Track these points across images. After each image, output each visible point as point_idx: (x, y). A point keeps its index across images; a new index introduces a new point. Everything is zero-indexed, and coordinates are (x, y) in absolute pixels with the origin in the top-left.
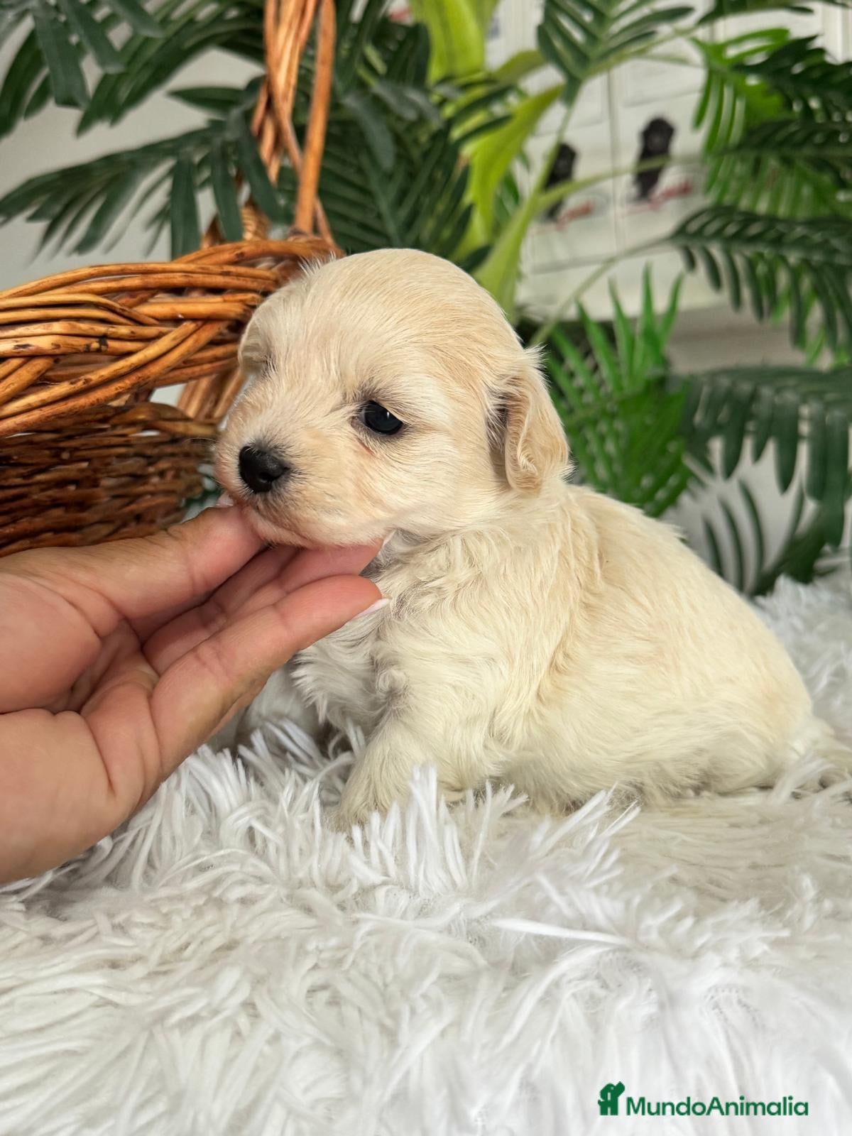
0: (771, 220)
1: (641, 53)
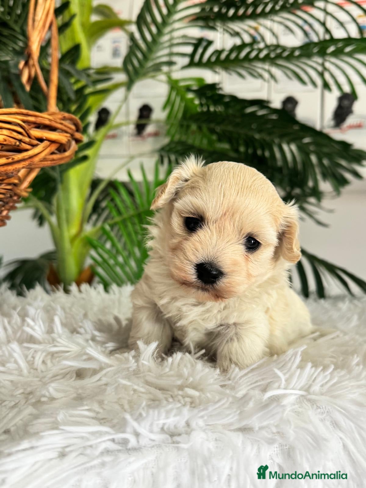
1: (153, 77)
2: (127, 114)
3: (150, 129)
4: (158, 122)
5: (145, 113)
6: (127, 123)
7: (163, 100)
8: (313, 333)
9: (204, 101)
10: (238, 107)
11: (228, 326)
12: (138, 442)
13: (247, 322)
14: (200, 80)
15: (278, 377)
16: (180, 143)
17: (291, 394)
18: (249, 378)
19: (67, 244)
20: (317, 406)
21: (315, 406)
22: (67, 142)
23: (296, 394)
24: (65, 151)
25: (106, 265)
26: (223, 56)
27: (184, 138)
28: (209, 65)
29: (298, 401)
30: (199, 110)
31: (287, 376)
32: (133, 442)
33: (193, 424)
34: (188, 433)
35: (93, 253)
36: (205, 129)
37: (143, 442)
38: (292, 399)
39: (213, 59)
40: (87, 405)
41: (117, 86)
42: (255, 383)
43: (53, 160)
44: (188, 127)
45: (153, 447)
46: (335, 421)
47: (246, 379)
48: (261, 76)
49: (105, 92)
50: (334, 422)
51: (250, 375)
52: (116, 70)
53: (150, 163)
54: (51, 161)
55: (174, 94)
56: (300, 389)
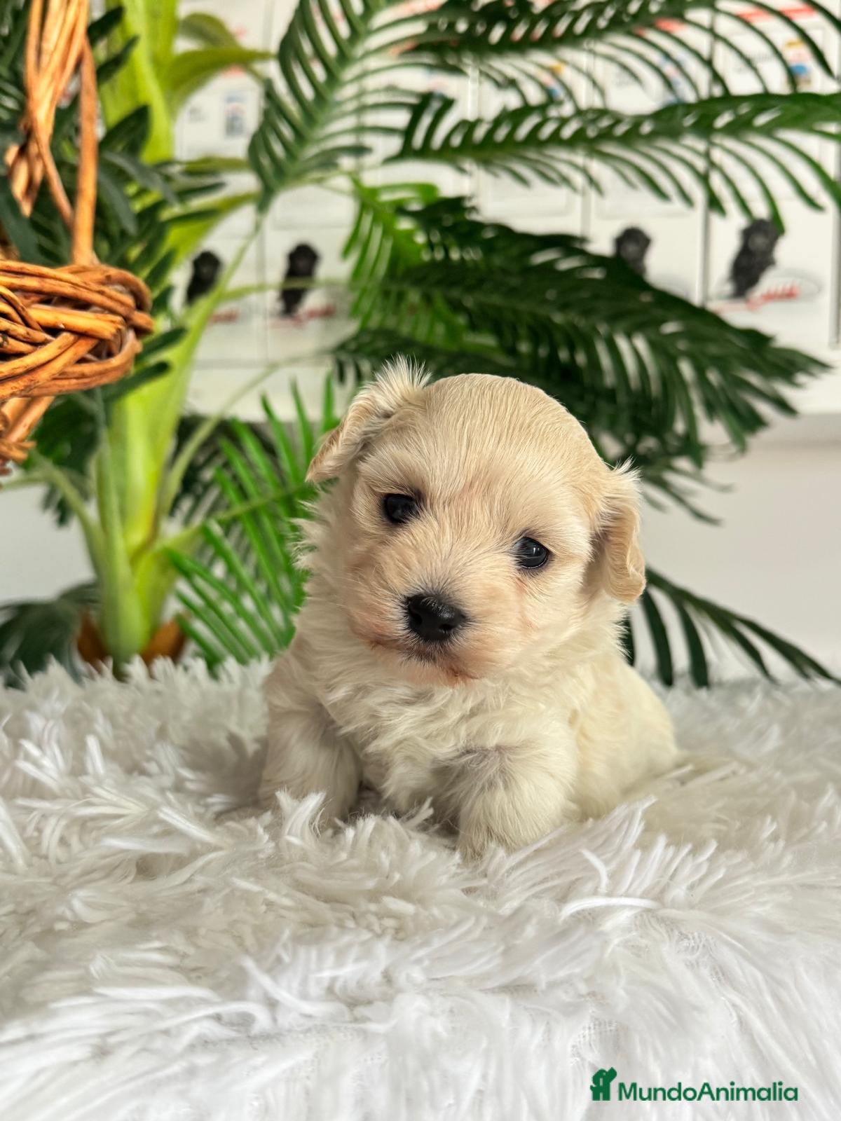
1: (319, 181)
2: (261, 266)
3: (314, 300)
4: (331, 284)
5: (302, 264)
6: (261, 288)
7: (344, 233)
8: (679, 766)
9: (436, 238)
10: (515, 251)
11: (484, 753)
12: (275, 1020)
13: (527, 744)
14: (427, 189)
15: (593, 869)
16: (382, 332)
17: (624, 907)
18: (529, 870)
19: (122, 567)
20: (681, 933)
21: (676, 933)
22: (115, 336)
23: (632, 907)
24: (110, 355)
25: (213, 614)
26: (480, 133)
27: (391, 322)
28: (447, 154)
29: (638, 923)
30: (426, 257)
31: (613, 866)
32: (262, 1019)
33: (401, 979)
34: (388, 999)
35: (183, 586)
36: (439, 303)
37: (285, 1020)
38: (623, 918)
39: (456, 141)
40: (158, 938)
41: (235, 203)
42: (542, 882)
43: (83, 376)
44: (401, 296)
45: (309, 1030)
46: (720, 967)
47: (522, 874)
48: (566, 181)
49: (208, 216)
50: (718, 969)
51: (530, 865)
52: (233, 165)
53: (313, 379)
54: (77, 378)
55: (367, 220)
56: (644, 896)
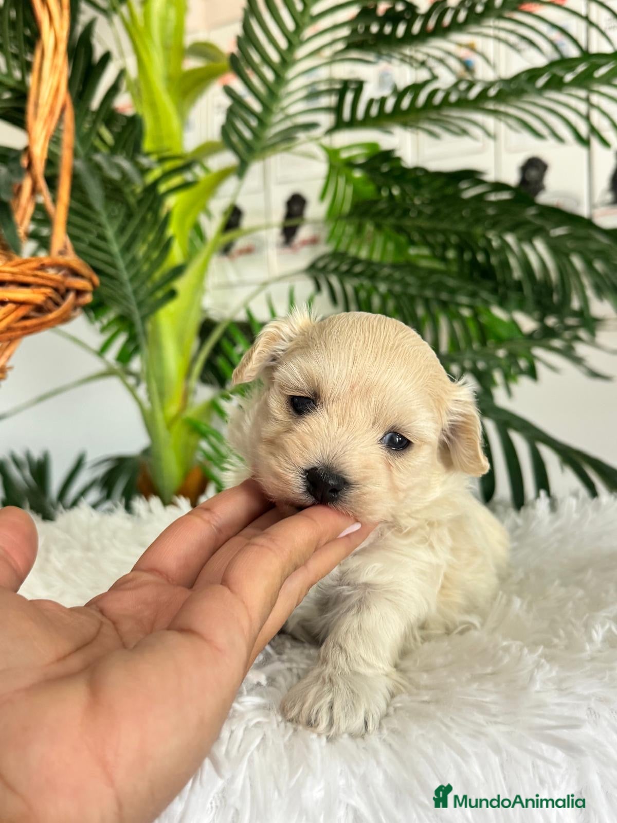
0: (369, 263)
1: (287, 150)
2: (268, 212)
3: (304, 233)
4: (315, 222)
5: (296, 208)
6: (268, 226)
7: (319, 184)
14: (373, 146)
26: (390, 105)
28: (368, 122)
35: (204, 444)
36: (387, 228)
39: (374, 111)
48: (464, 132)
